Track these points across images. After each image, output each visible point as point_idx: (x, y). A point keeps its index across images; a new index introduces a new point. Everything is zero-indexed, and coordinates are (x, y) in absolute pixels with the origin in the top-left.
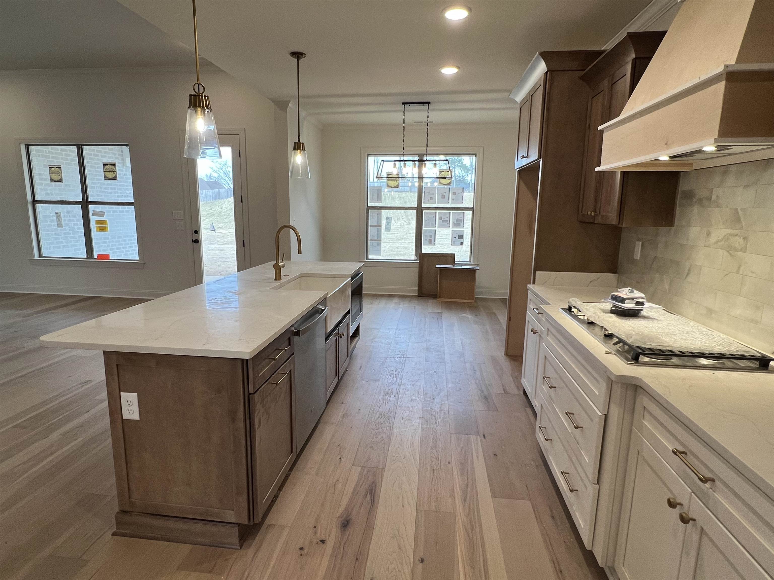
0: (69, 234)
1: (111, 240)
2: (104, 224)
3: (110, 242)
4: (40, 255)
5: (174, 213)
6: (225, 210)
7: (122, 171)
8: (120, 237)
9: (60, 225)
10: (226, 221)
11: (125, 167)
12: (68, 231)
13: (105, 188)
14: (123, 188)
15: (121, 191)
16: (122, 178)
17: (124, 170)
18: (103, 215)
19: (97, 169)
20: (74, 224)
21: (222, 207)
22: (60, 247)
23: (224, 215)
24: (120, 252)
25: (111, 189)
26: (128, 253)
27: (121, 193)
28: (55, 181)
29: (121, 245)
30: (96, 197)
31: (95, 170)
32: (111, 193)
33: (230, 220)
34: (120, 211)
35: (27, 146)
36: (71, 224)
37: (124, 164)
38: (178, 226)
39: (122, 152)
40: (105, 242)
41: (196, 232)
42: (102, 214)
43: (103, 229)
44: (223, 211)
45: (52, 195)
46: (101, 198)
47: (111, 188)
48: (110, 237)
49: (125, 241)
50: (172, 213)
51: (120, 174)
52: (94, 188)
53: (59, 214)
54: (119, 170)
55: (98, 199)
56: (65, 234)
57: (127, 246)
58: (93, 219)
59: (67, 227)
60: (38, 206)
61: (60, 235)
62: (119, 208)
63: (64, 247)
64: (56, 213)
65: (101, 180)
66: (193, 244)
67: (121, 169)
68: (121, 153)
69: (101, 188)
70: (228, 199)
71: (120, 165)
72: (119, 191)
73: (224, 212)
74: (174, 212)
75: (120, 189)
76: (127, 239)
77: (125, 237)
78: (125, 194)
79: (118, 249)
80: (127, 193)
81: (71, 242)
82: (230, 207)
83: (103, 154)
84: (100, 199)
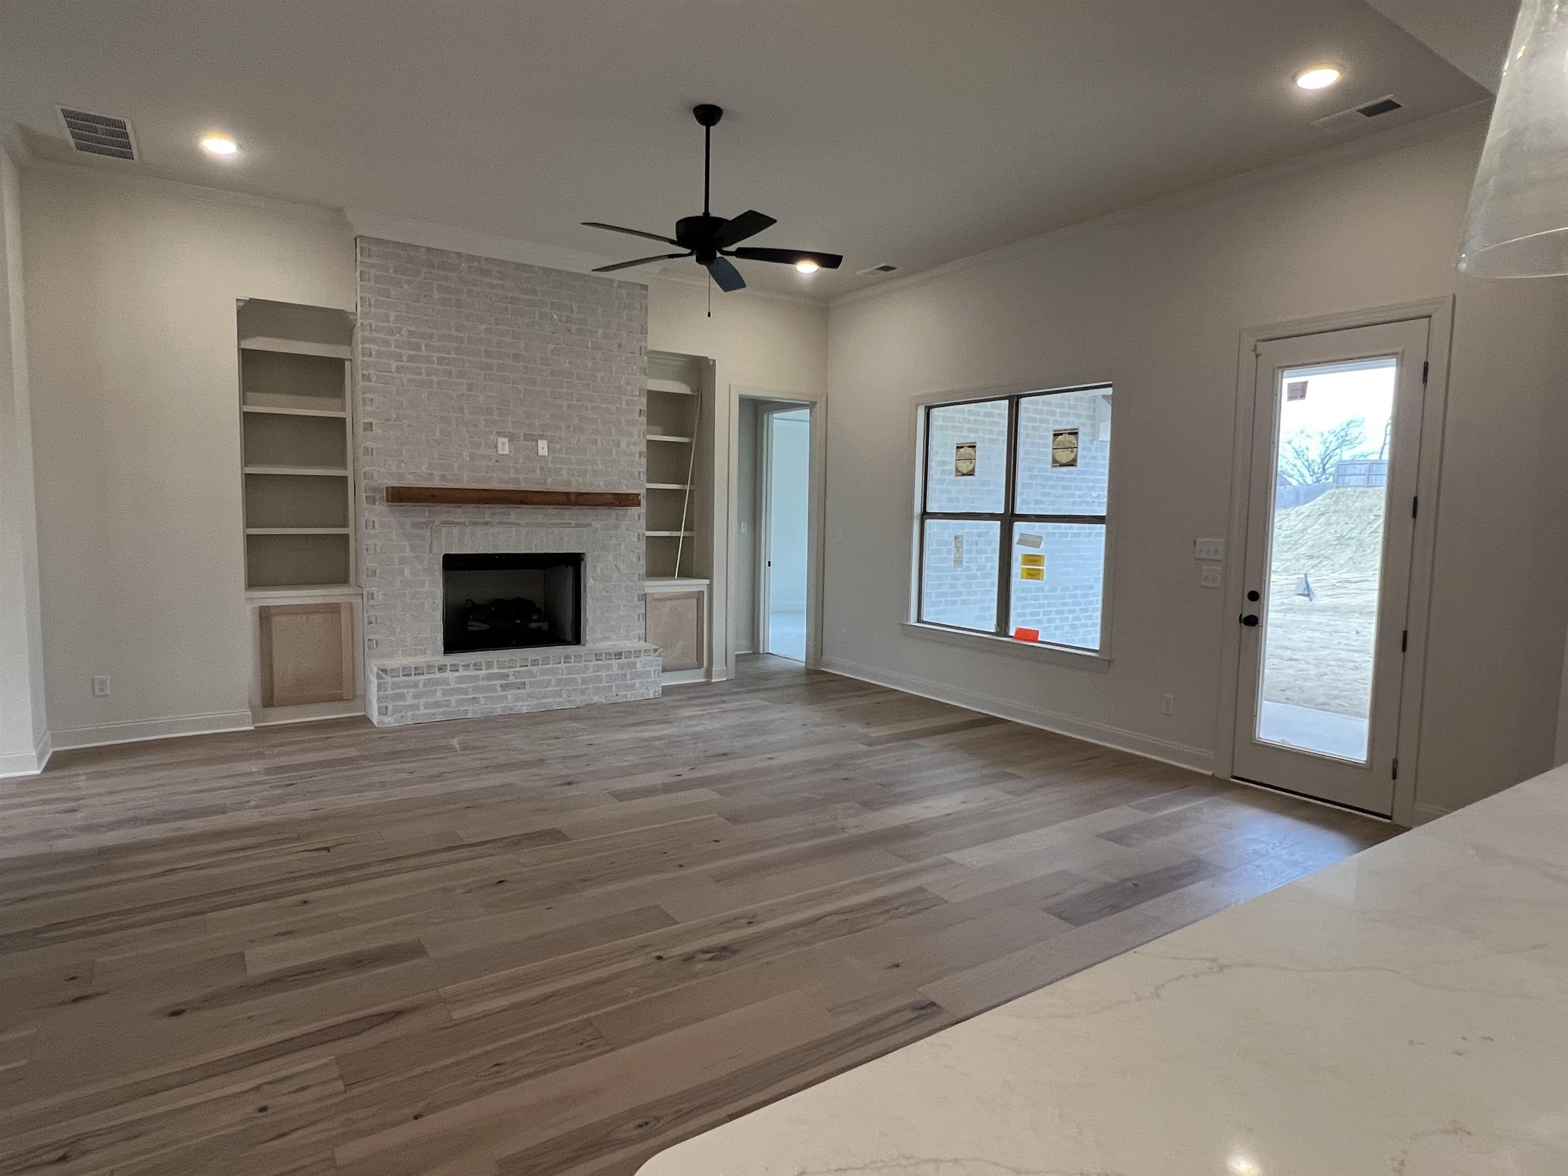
0: (975, 577)
1: (1049, 594)
2: (1038, 563)
3: (1045, 597)
4: (919, 620)
5: (1197, 543)
6: (1289, 532)
7: (1089, 449)
8: (1065, 589)
9: (958, 562)
10: (1289, 555)
11: (1095, 442)
12: (974, 571)
13: (1052, 487)
14: (1086, 486)
15: (1080, 493)
16: (1087, 465)
17: (1093, 447)
18: (1037, 545)
19: (1042, 449)
20: (987, 558)
21: (1281, 525)
22: (955, 603)
23: (1284, 544)
24: (1062, 620)
25: (1064, 488)
26: (1078, 623)
27: (1080, 496)
28: (963, 475)
29: (1067, 604)
30: (1032, 506)
31: (1039, 451)
32: (1062, 496)
33: (1298, 555)
34: (1073, 535)
35: (928, 409)
36: (982, 558)
37: (1094, 435)
38: (1206, 577)
39: (1094, 412)
40: (1036, 598)
41: (1254, 596)
42: (1035, 542)
43: (1033, 574)
44: (1283, 535)
45: (958, 500)
46: (1042, 506)
47: (1063, 486)
48: (1047, 588)
49: (1074, 596)
50: (1195, 542)
51: (1084, 457)
52: (1031, 488)
53: (960, 539)
54: (1084, 448)
55: (1035, 510)
56: (968, 577)
57: (1078, 608)
58: (1018, 551)
59: (973, 565)
60: (928, 522)
61: (960, 579)
62: (1072, 528)
63: (964, 602)
64: (956, 538)
65: (1046, 470)
66: (1241, 627)
67: (1088, 445)
68: (1091, 413)
69: (1044, 486)
70: (1297, 509)
71: (1087, 439)
72: (1077, 493)
73: (1285, 537)
74: (1199, 540)
75: (1080, 489)
76: (1079, 592)
77: (1076, 588)
78: (1088, 499)
79: (1058, 612)
80: (1091, 497)
81: (975, 593)
82: (1301, 524)
83: (1058, 417)
84: (1041, 509)
